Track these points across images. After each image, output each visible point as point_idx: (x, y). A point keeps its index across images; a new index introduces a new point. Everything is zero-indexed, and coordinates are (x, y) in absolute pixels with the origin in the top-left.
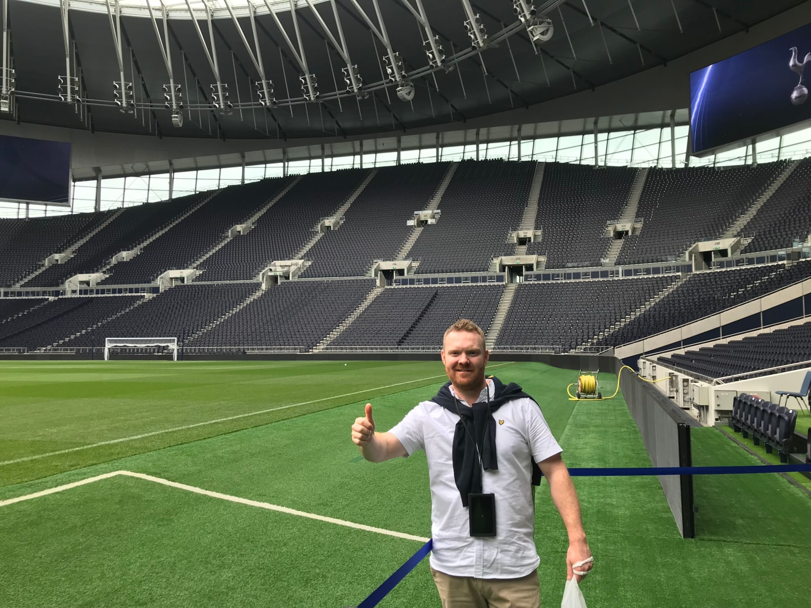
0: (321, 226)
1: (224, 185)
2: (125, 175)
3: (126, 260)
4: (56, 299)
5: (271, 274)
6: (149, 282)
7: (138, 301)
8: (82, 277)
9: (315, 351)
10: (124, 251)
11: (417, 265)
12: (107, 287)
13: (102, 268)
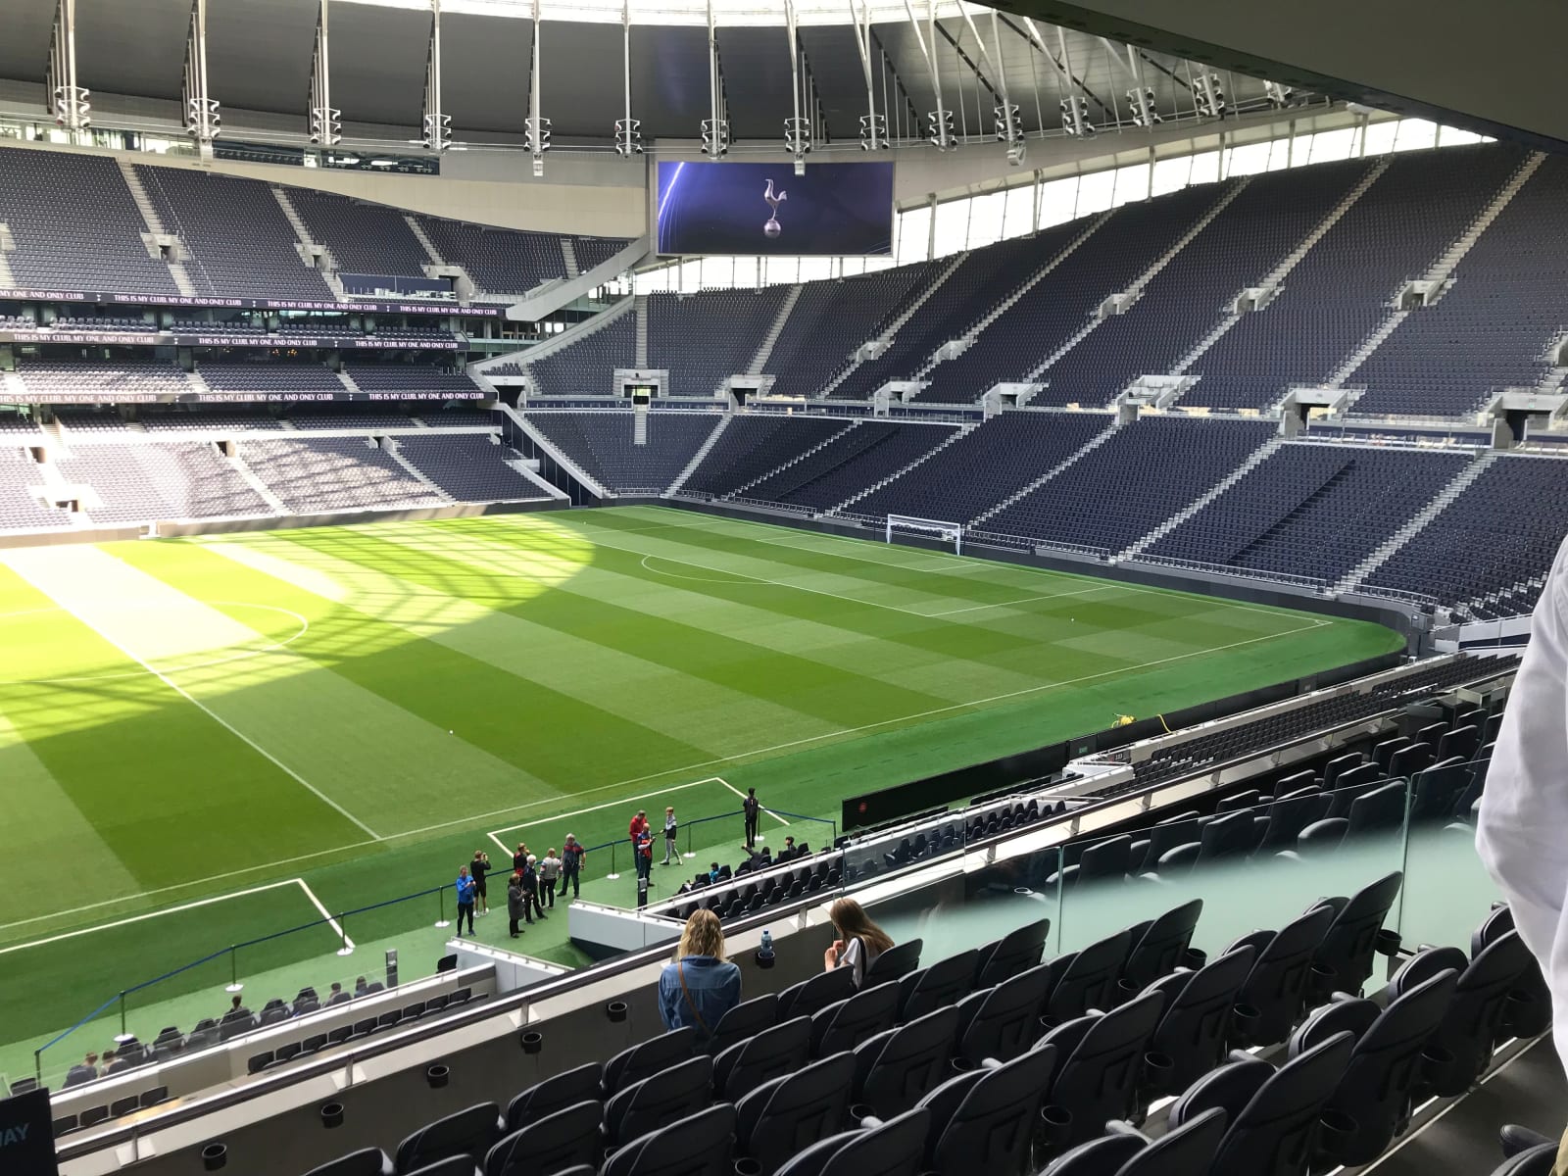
0: (1240, 302)
1: (1119, 203)
2: (971, 196)
3: (953, 356)
4: (861, 423)
5: (1130, 402)
6: (972, 402)
7: (952, 437)
8: (895, 386)
9: (1121, 558)
10: (953, 339)
11: (1357, 398)
12: (921, 405)
13: (920, 371)
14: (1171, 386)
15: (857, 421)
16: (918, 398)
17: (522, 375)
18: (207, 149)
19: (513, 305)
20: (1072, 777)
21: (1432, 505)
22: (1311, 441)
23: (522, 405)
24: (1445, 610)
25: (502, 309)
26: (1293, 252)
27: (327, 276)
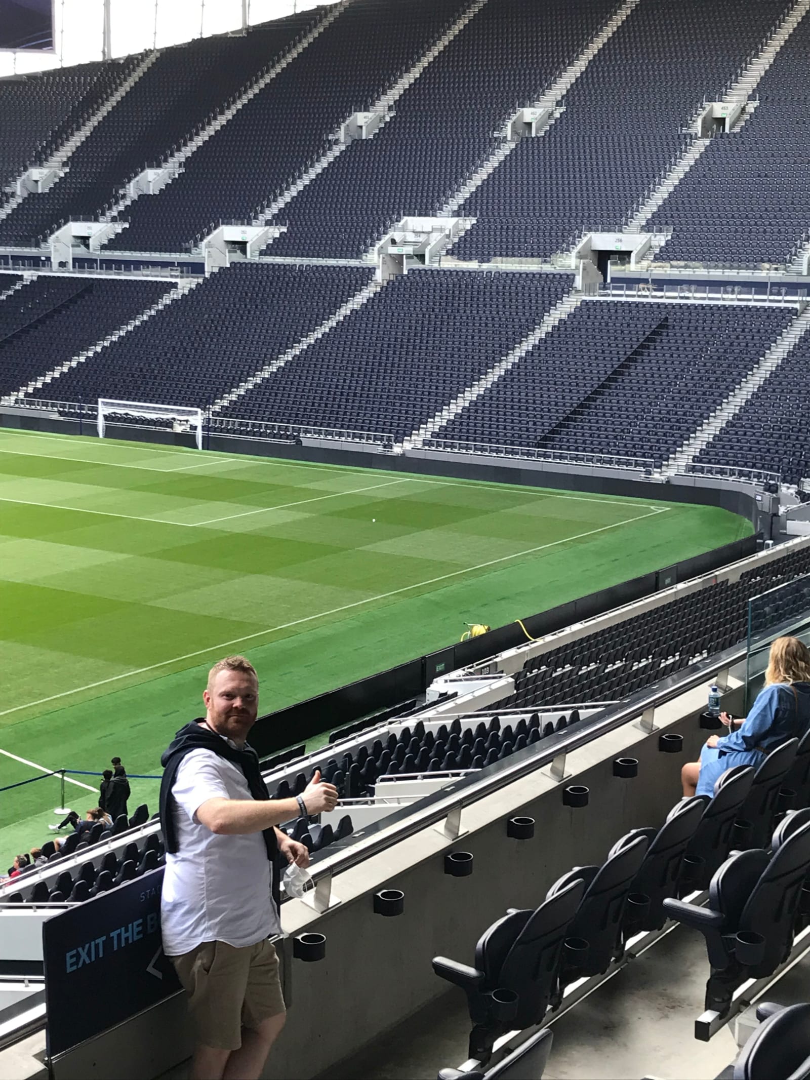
0: (514, 125)
3: (153, 190)
4: (35, 278)
5: (393, 250)
6: (188, 251)
7: (166, 296)
8: (77, 228)
9: (407, 446)
10: (151, 166)
11: (663, 244)
12: (117, 255)
13: (110, 208)
14: (441, 230)
15: (29, 275)
16: (113, 244)
20: (444, 697)
21: (758, 368)
22: (614, 295)
24: (788, 488)
26: (571, 64)
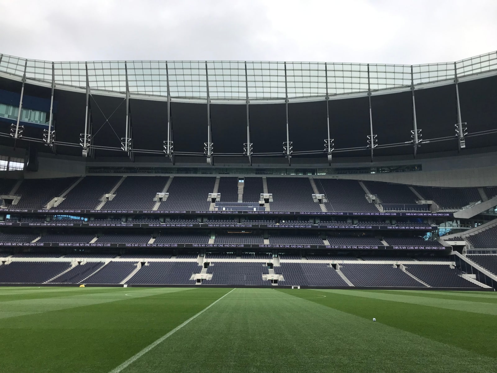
17: (463, 241)
18: (330, 157)
19: (456, 212)
23: (465, 252)
25: (451, 214)
27: (377, 206)
